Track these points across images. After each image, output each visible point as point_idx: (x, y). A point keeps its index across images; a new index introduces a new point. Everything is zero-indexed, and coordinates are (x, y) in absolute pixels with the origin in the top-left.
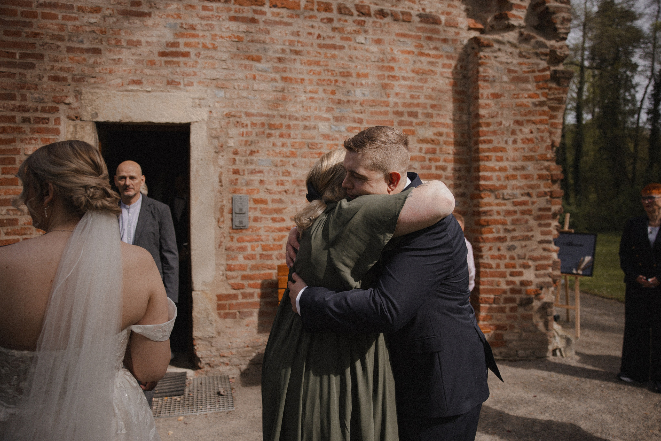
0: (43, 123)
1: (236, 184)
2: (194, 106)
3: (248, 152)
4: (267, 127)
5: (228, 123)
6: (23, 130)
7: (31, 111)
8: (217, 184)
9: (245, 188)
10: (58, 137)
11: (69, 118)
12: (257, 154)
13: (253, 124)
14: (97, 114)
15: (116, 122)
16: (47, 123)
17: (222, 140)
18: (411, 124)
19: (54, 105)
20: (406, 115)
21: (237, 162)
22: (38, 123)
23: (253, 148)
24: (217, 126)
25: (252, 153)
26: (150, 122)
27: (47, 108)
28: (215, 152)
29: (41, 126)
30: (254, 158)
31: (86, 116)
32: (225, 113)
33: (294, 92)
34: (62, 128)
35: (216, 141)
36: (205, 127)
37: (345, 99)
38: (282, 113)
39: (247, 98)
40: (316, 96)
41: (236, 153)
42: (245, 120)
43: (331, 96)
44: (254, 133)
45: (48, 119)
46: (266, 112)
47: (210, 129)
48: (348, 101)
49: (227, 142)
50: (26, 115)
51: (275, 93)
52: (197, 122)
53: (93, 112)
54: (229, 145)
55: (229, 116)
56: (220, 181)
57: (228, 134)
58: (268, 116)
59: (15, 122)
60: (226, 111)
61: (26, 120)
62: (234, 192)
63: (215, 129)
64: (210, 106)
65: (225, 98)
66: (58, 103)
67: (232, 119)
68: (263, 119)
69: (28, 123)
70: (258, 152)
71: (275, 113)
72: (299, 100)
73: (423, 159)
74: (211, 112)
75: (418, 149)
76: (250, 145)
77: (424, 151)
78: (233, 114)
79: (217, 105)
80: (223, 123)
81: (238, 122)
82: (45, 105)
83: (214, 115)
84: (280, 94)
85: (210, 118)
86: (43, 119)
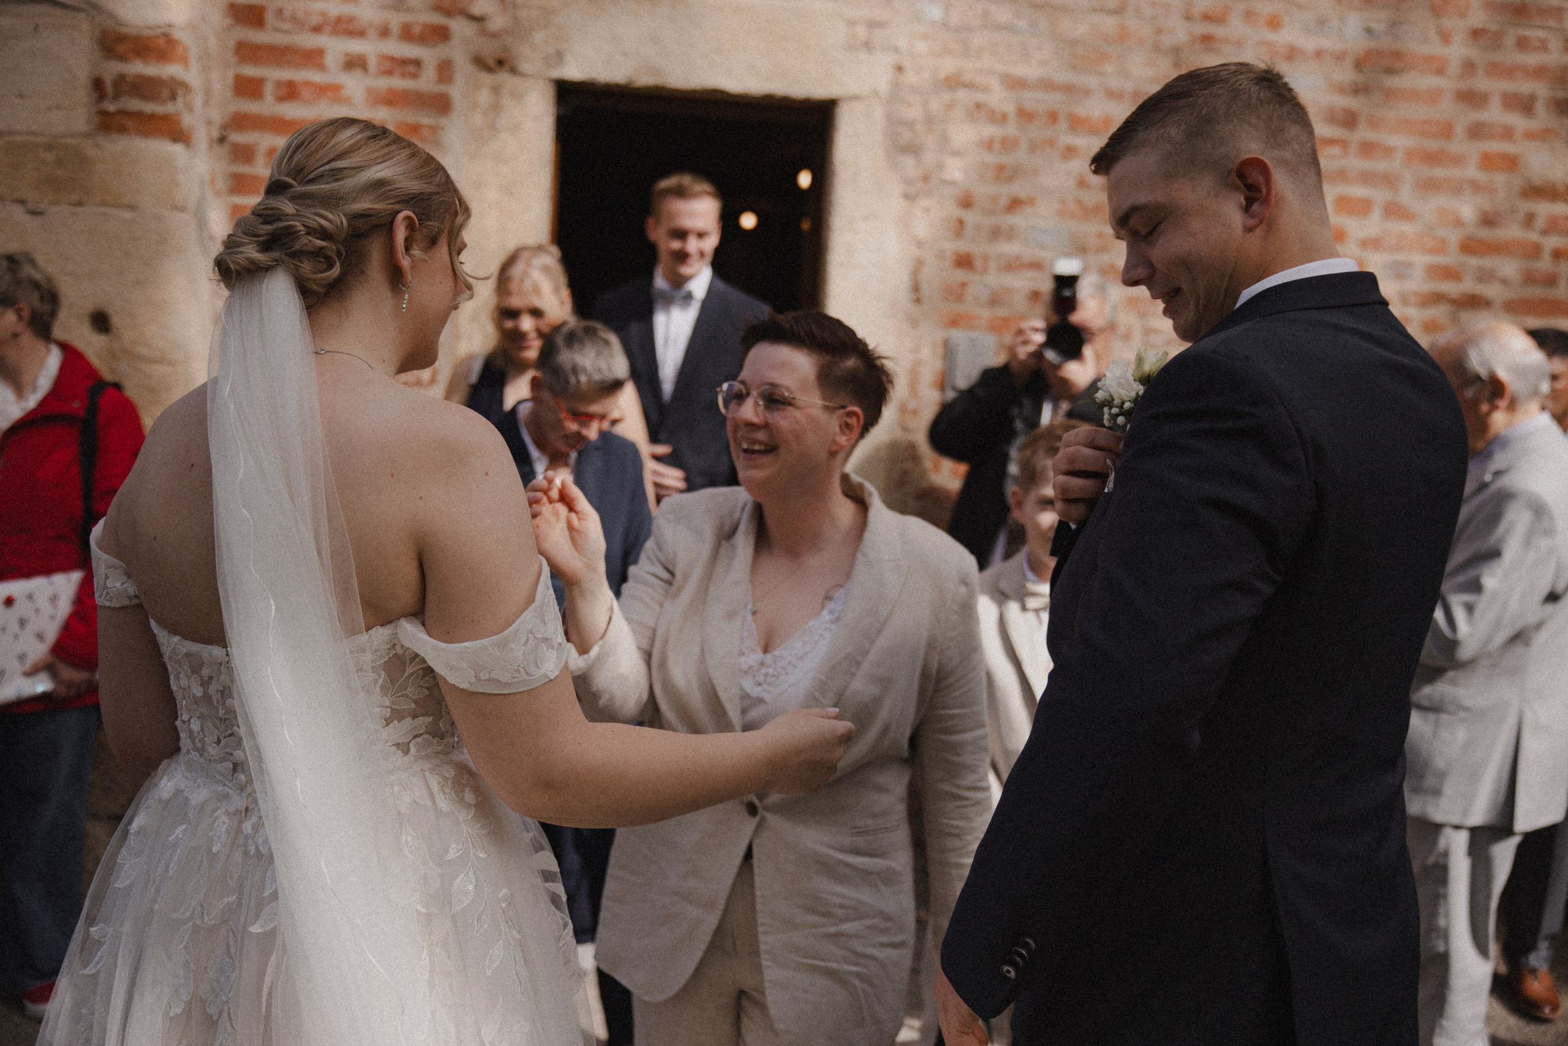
0: (403, 75)
1: (959, 298)
2: (850, 47)
3: (1004, 202)
4: (1063, 124)
5: (949, 107)
6: (346, 92)
7: (372, 34)
8: (903, 295)
9: (985, 314)
10: (443, 121)
11: (479, 62)
12: (1028, 210)
13: (1025, 115)
14: (559, 56)
15: (617, 86)
16: (415, 76)
17: (929, 157)
18: (1508, 133)
19: (437, 19)
20: (1495, 102)
21: (969, 229)
22: (389, 73)
23: (1018, 189)
24: (914, 113)
25: (1015, 204)
26: (715, 91)
27: (417, 30)
28: (906, 196)
29: (399, 83)
30: (1018, 220)
31: (530, 61)
32: (942, 75)
33: (1154, 18)
34: (456, 92)
35: (909, 161)
36: (879, 113)
37: (1308, 44)
38: (1114, 83)
39: (1010, 29)
40: (1219, 31)
41: (966, 203)
42: (999, 98)
43: (1269, 35)
44: (1024, 145)
45: (417, 63)
46: (1063, 76)
47: (895, 124)
48: (1319, 54)
49: (941, 166)
50: (356, 46)
51: (1097, 18)
52: (856, 98)
53: (551, 50)
54: (948, 177)
55: (953, 82)
56: (916, 288)
57: (945, 139)
58: (1068, 89)
59: (322, 67)
60: (948, 66)
61: (355, 63)
62: (954, 322)
63: (910, 124)
64: (896, 50)
65: (945, 25)
66: (448, 13)
67: (962, 94)
68: (1053, 99)
69: (358, 73)
70: (1031, 202)
71: (1091, 81)
72: (1167, 41)
73: (1535, 251)
74: (900, 69)
75: (1521, 216)
76: (1010, 179)
77: (1540, 223)
78: (968, 77)
79: (921, 47)
80: (936, 105)
81: (979, 106)
82: (409, 18)
83: (910, 77)
84: (1109, 23)
85: (896, 86)
86: (405, 62)
